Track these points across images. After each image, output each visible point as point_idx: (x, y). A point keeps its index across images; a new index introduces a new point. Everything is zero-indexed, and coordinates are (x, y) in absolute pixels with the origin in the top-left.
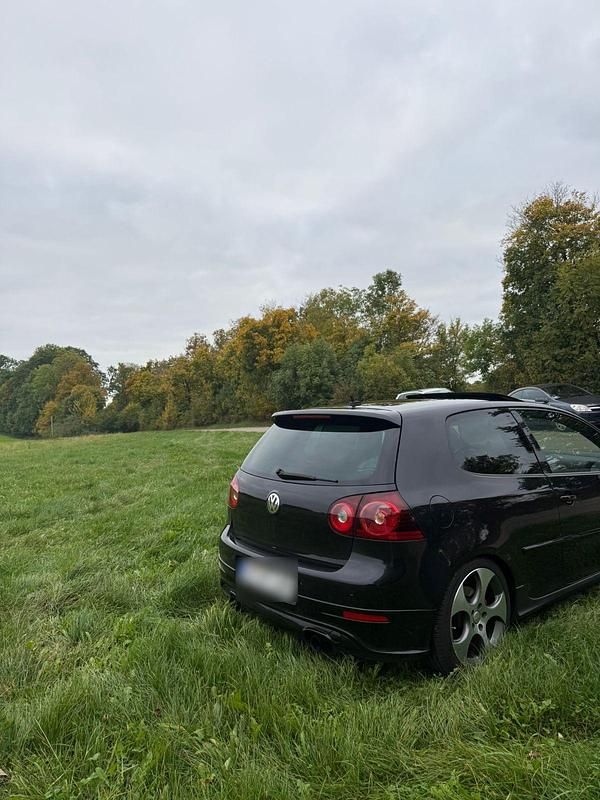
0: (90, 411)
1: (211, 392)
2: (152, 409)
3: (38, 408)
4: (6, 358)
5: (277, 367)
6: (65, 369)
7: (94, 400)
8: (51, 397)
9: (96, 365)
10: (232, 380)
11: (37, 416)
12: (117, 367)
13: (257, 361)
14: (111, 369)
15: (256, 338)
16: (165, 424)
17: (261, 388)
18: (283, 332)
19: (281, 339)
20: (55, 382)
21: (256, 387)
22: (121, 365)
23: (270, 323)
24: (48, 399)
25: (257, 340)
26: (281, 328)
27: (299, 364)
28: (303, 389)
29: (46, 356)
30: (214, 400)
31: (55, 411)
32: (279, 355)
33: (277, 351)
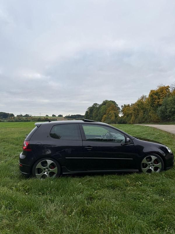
0: (113, 118)
1: (143, 113)
2: (129, 117)
3: (102, 116)
4: (97, 104)
5: (160, 105)
6: (109, 107)
7: (114, 115)
8: (105, 114)
9: (117, 105)
10: (149, 109)
11: (102, 119)
12: (123, 106)
13: (154, 104)
14: (122, 106)
15: (154, 96)
16: (132, 122)
17: (155, 112)
18: (163, 94)
19: (163, 96)
20: (106, 110)
21: (154, 112)
22: (125, 105)
23: (159, 91)
24: (104, 115)
25: (154, 97)
26: (163, 93)
27: (167, 104)
28: (168, 113)
29: (105, 103)
30: (143, 115)
31: (106, 117)
32: (161, 101)
33: (160, 100)
